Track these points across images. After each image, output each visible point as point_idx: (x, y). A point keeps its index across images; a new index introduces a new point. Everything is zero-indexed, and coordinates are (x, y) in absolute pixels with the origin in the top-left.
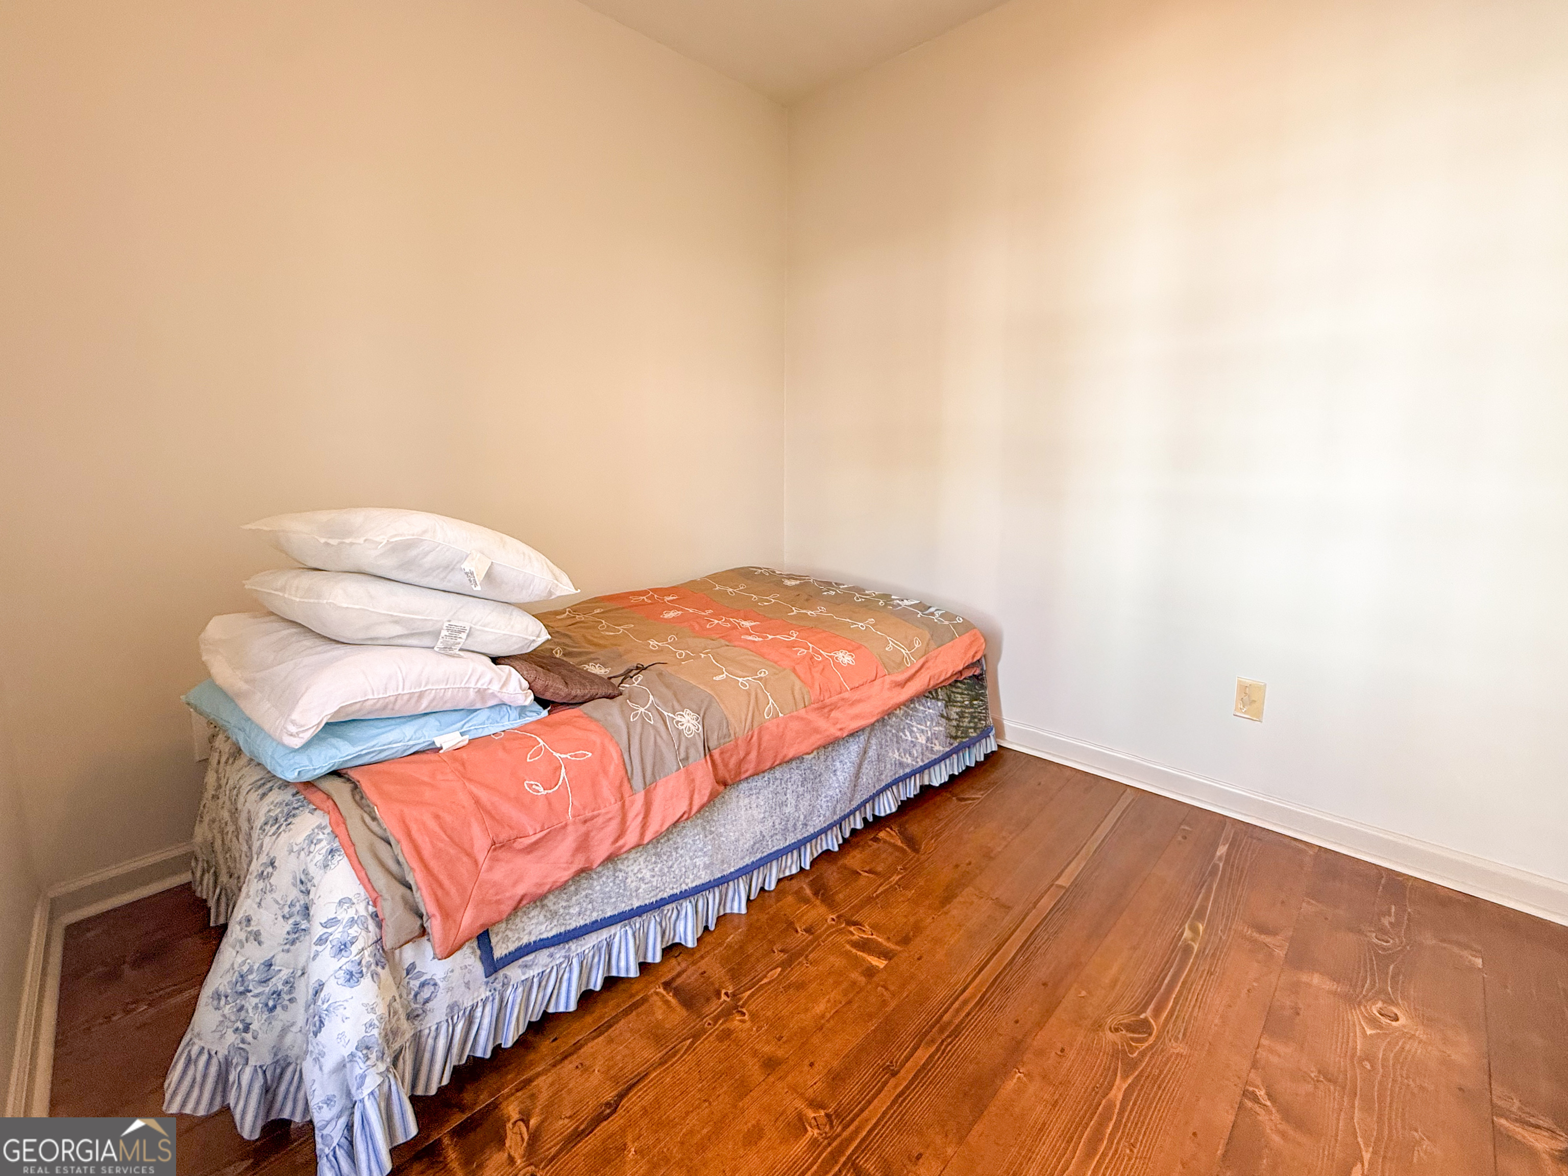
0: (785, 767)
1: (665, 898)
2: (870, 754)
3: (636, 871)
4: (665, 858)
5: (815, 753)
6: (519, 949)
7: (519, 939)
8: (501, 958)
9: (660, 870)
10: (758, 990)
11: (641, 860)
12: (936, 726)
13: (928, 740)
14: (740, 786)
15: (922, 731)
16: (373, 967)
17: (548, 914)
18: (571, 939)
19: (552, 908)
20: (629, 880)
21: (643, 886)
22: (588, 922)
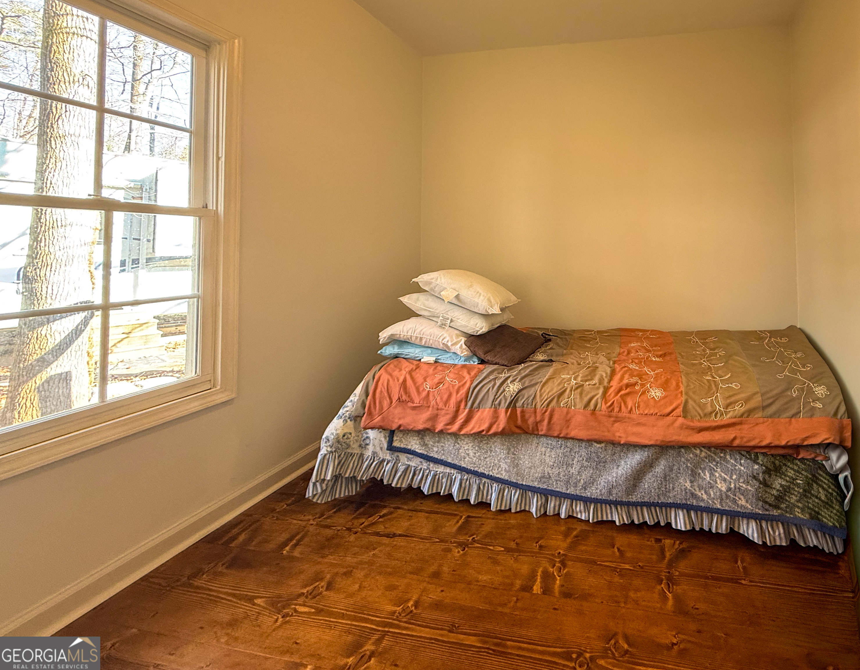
0: (577, 443)
1: (478, 472)
2: (657, 470)
3: (466, 448)
4: (483, 451)
5: (603, 445)
6: (405, 448)
7: (407, 445)
8: (395, 447)
9: (479, 456)
10: (483, 548)
11: (471, 445)
12: (743, 482)
13: (729, 489)
14: (541, 439)
15: (725, 480)
16: (347, 418)
17: (422, 443)
18: (432, 461)
19: (426, 442)
20: (461, 451)
21: (467, 458)
22: (439, 458)
